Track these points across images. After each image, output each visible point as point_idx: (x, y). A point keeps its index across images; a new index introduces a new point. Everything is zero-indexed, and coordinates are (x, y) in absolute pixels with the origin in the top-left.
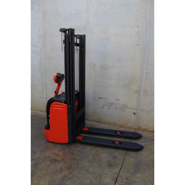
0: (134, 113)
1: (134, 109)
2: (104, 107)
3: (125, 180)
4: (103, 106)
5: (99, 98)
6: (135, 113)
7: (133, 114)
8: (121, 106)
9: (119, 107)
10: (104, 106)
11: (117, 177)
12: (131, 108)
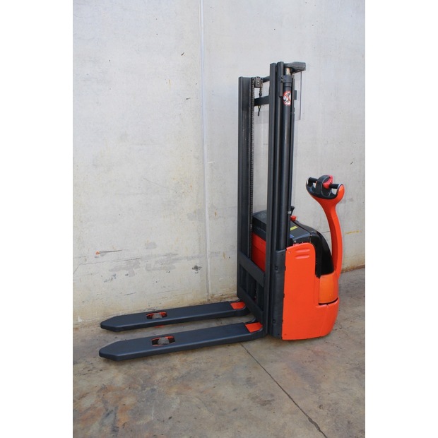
0: (196, 268)
1: (193, 258)
2: (115, 276)
3: (321, 410)
4: (112, 273)
5: (98, 253)
6: (198, 266)
7: (194, 271)
8: (163, 258)
9: (156, 262)
10: (116, 273)
11: (307, 416)
12: (187, 257)
